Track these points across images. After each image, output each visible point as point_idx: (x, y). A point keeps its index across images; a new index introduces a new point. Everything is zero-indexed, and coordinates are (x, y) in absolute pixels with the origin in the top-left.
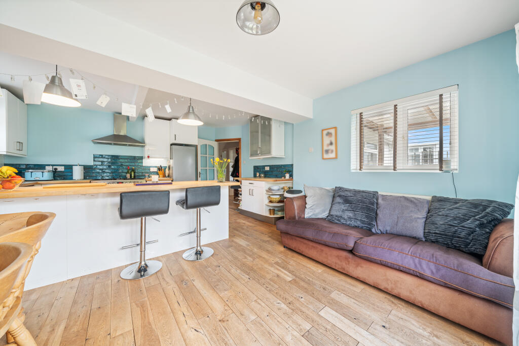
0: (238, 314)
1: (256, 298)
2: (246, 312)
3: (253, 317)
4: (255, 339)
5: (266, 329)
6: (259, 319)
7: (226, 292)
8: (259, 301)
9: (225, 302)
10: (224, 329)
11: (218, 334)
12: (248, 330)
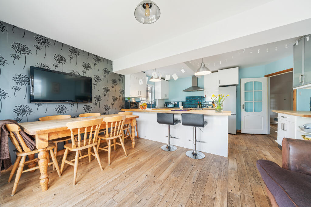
0: (161, 187)
1: (178, 191)
2: (164, 190)
3: (162, 194)
4: (148, 199)
5: (156, 203)
6: (162, 197)
7: (174, 177)
8: (177, 194)
9: (167, 179)
10: (150, 185)
11: (146, 183)
12: (153, 194)
